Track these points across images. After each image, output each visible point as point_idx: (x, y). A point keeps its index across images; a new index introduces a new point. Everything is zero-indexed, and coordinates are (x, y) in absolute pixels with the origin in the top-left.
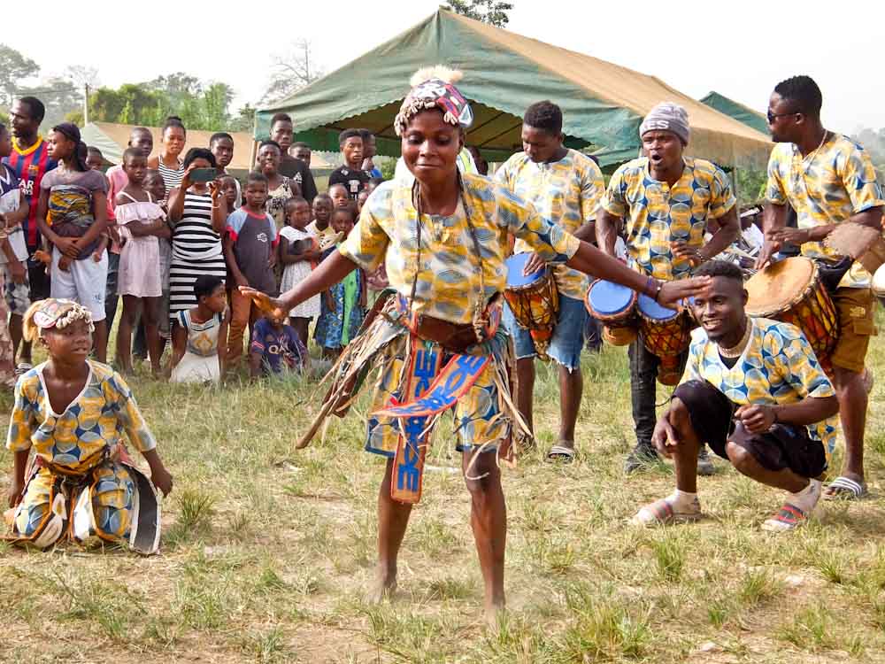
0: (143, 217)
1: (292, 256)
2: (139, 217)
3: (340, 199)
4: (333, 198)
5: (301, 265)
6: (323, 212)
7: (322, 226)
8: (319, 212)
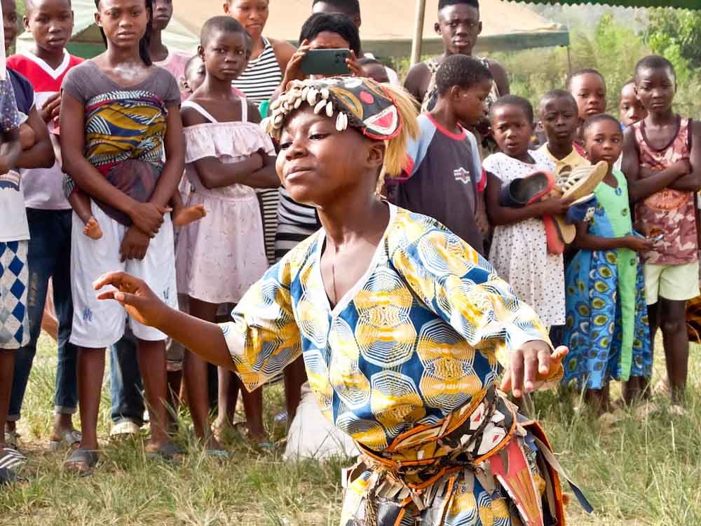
0: (223, 152)
1: (508, 211)
2: (217, 151)
3: (591, 99)
4: (577, 99)
5: (524, 227)
6: (560, 121)
7: (560, 149)
8: (552, 124)
